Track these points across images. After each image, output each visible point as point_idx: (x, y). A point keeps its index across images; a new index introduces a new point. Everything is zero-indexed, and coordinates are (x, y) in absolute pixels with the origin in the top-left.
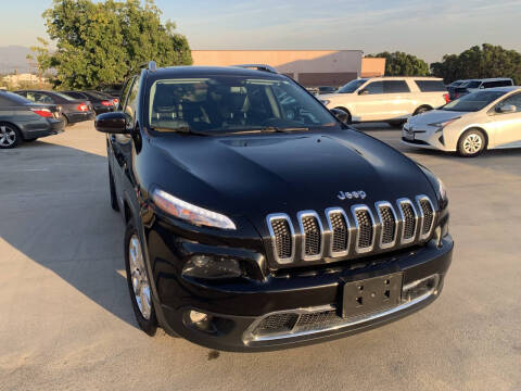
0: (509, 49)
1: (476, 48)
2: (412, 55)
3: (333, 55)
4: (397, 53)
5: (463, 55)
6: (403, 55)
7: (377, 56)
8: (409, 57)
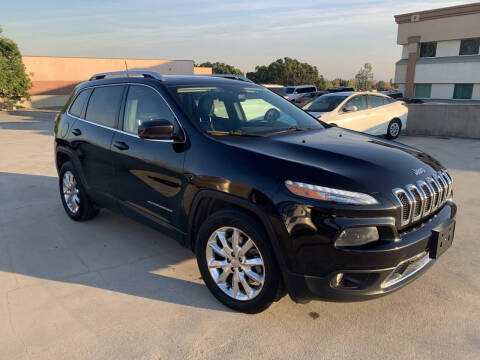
0: (303, 62)
1: (280, 61)
2: (231, 65)
3: (166, 64)
4: (218, 63)
5: (271, 66)
6: (223, 65)
7: (201, 66)
8: (228, 66)
